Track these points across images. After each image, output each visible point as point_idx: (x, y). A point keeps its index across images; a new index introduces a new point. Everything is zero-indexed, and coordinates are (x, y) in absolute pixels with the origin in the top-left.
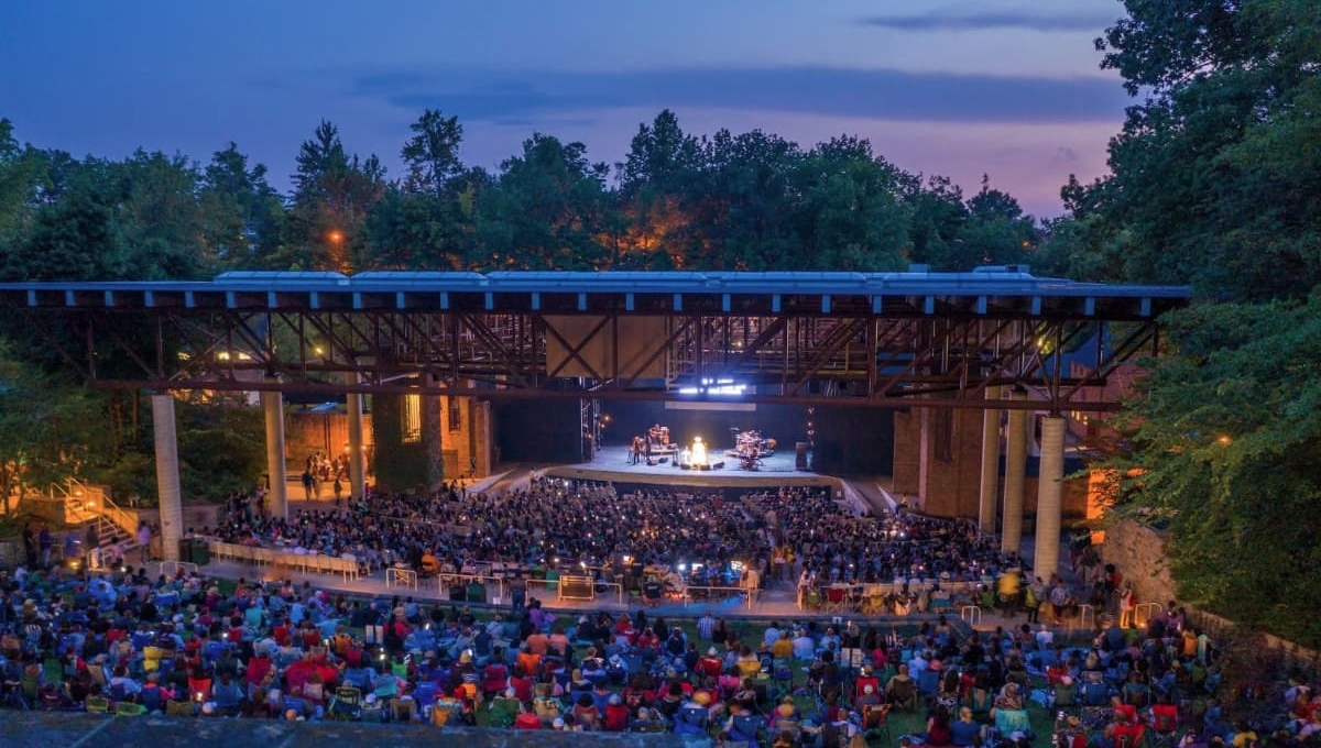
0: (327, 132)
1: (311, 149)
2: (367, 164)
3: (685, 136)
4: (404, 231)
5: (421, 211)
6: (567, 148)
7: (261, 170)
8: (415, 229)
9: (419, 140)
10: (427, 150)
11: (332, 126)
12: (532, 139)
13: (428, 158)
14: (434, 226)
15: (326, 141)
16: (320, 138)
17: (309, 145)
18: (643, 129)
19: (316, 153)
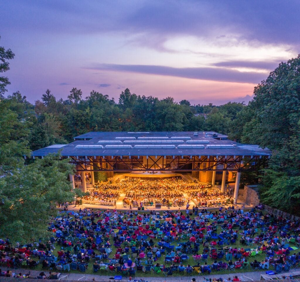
0: (48, 92)
1: (44, 96)
2: (60, 100)
3: (131, 94)
4: (76, 119)
5: (80, 115)
6: (105, 96)
7: (25, 97)
8: (79, 118)
9: (72, 95)
10: (73, 96)
11: (49, 90)
12: (92, 91)
13: (73, 98)
14: (83, 118)
15: (48, 94)
16: (47, 93)
17: (44, 95)
18: (122, 93)
19: (46, 97)
